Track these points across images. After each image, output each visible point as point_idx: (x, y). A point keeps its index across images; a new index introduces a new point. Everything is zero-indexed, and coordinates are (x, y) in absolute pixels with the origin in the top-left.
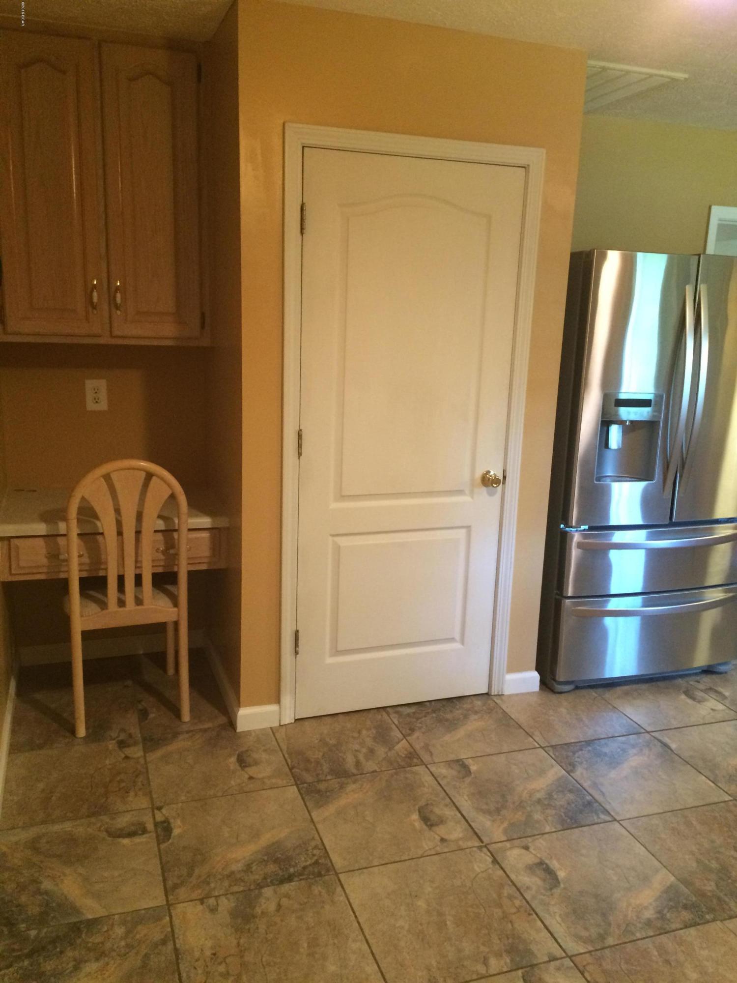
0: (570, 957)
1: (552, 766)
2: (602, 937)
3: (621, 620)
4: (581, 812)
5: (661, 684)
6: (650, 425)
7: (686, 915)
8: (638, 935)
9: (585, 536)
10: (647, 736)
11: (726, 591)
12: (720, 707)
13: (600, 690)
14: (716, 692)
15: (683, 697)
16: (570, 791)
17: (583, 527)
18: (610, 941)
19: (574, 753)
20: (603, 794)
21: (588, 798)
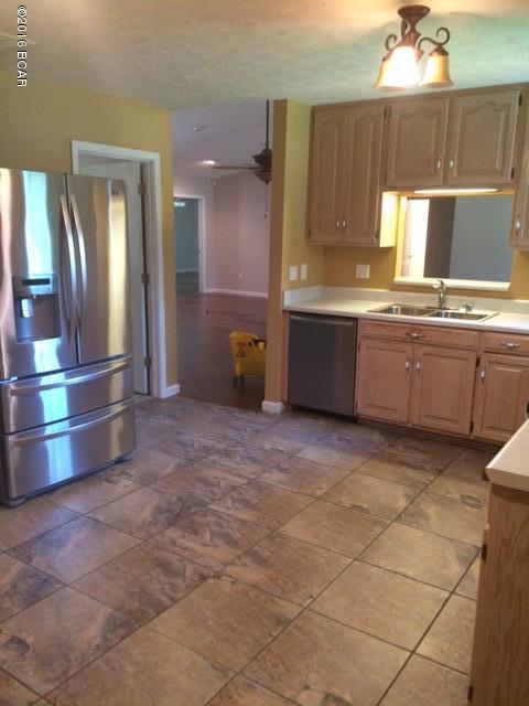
0: (44, 697)
1: (14, 563)
2: (65, 672)
3: (57, 440)
4: (40, 589)
5: (89, 479)
6: (52, 298)
7: (121, 631)
8: (91, 659)
9: (18, 385)
10: (83, 518)
11: (124, 405)
12: (129, 483)
13: (46, 496)
14: (126, 474)
15: (104, 483)
16: (31, 577)
17: (13, 379)
18: (72, 672)
19: (30, 548)
20: (55, 570)
21: (44, 577)
